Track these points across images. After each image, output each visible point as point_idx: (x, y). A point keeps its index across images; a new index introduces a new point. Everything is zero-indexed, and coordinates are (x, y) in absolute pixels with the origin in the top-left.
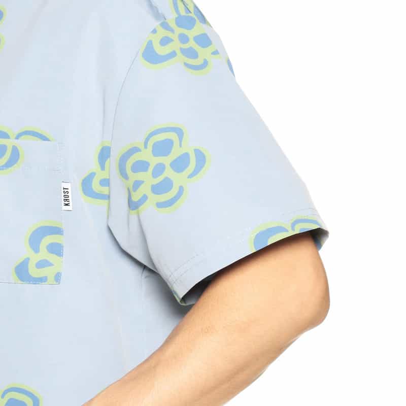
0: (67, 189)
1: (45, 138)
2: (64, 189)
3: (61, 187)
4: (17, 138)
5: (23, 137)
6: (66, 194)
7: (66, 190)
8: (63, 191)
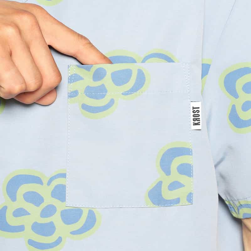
2: (193, 108)
6: (196, 113)
7: (196, 110)
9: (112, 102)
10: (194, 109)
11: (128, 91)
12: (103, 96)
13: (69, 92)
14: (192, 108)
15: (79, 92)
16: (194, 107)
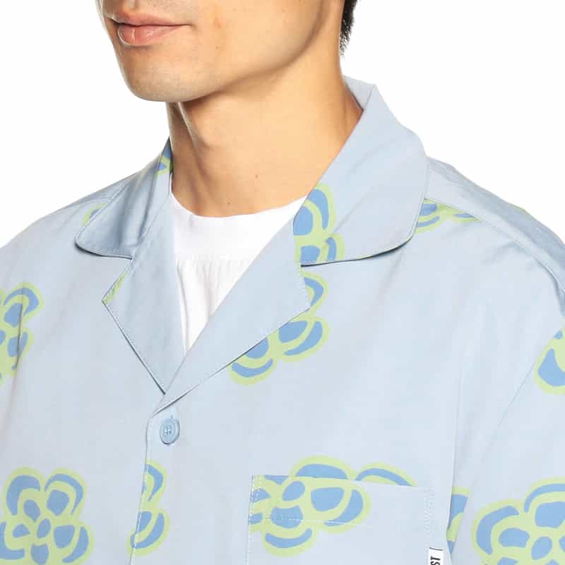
0: (438, 559)
1: (400, 481)
2: (432, 558)
3: (427, 556)
4: (359, 478)
5: (368, 478)
7: (435, 561)
8: (430, 561)
9: (308, 534)
10: (433, 560)
11: (335, 520)
12: (296, 524)
13: (250, 515)
14: (430, 558)
15: (264, 515)
16: (434, 557)
